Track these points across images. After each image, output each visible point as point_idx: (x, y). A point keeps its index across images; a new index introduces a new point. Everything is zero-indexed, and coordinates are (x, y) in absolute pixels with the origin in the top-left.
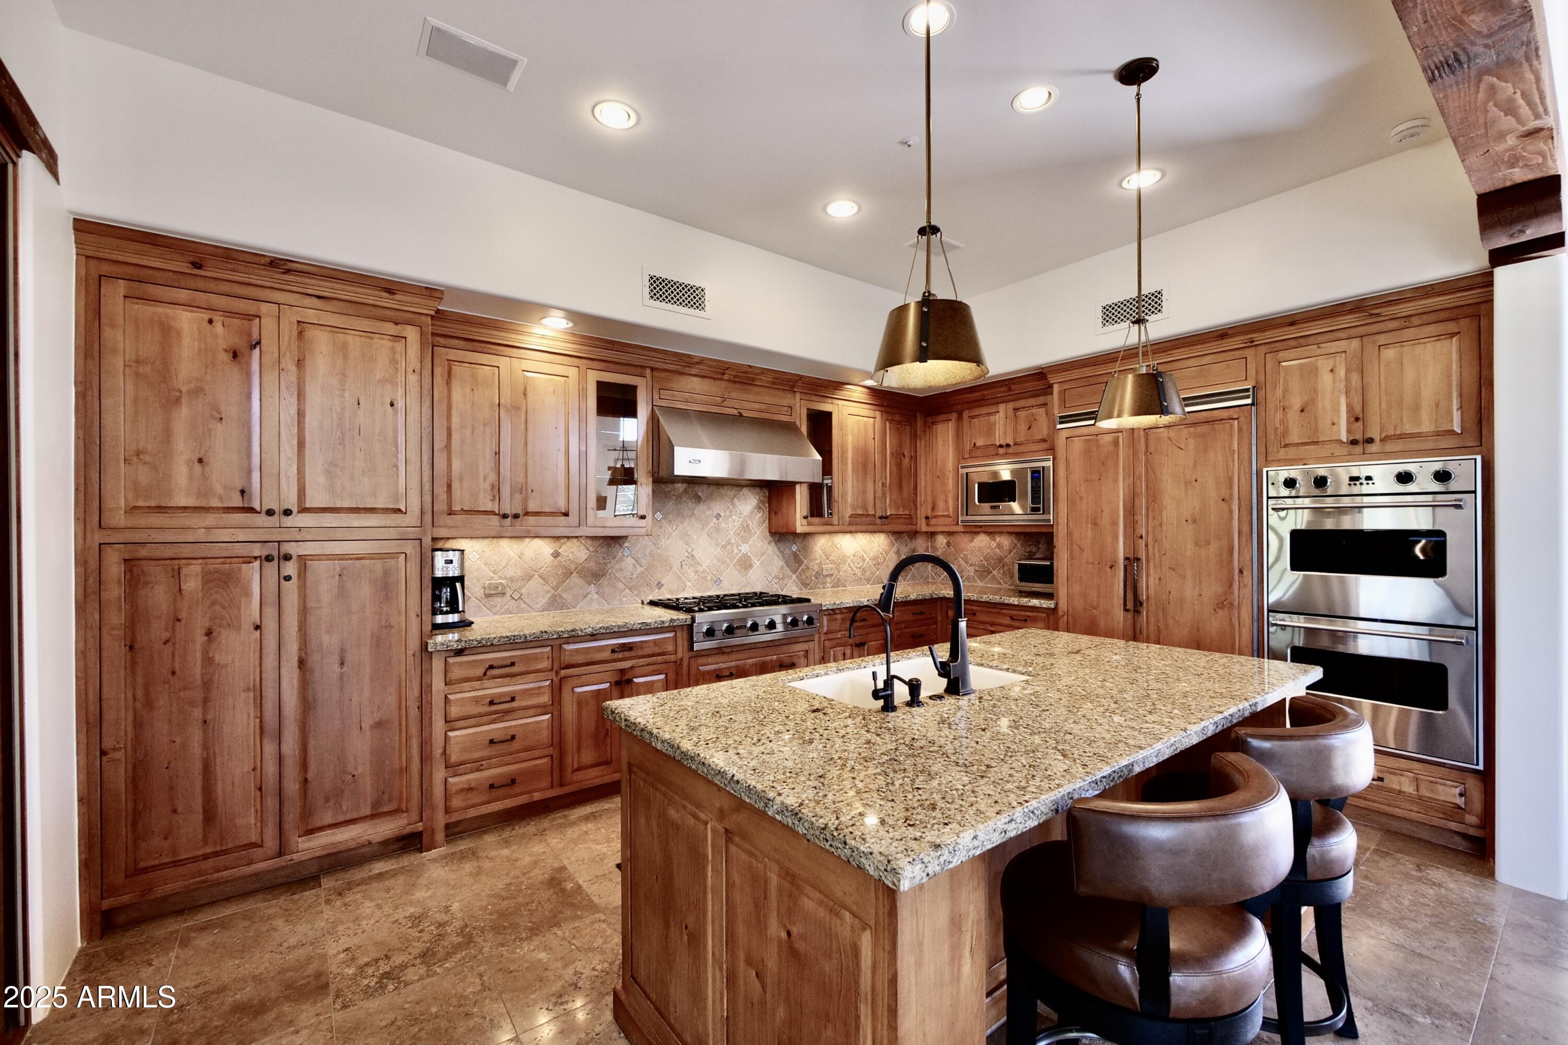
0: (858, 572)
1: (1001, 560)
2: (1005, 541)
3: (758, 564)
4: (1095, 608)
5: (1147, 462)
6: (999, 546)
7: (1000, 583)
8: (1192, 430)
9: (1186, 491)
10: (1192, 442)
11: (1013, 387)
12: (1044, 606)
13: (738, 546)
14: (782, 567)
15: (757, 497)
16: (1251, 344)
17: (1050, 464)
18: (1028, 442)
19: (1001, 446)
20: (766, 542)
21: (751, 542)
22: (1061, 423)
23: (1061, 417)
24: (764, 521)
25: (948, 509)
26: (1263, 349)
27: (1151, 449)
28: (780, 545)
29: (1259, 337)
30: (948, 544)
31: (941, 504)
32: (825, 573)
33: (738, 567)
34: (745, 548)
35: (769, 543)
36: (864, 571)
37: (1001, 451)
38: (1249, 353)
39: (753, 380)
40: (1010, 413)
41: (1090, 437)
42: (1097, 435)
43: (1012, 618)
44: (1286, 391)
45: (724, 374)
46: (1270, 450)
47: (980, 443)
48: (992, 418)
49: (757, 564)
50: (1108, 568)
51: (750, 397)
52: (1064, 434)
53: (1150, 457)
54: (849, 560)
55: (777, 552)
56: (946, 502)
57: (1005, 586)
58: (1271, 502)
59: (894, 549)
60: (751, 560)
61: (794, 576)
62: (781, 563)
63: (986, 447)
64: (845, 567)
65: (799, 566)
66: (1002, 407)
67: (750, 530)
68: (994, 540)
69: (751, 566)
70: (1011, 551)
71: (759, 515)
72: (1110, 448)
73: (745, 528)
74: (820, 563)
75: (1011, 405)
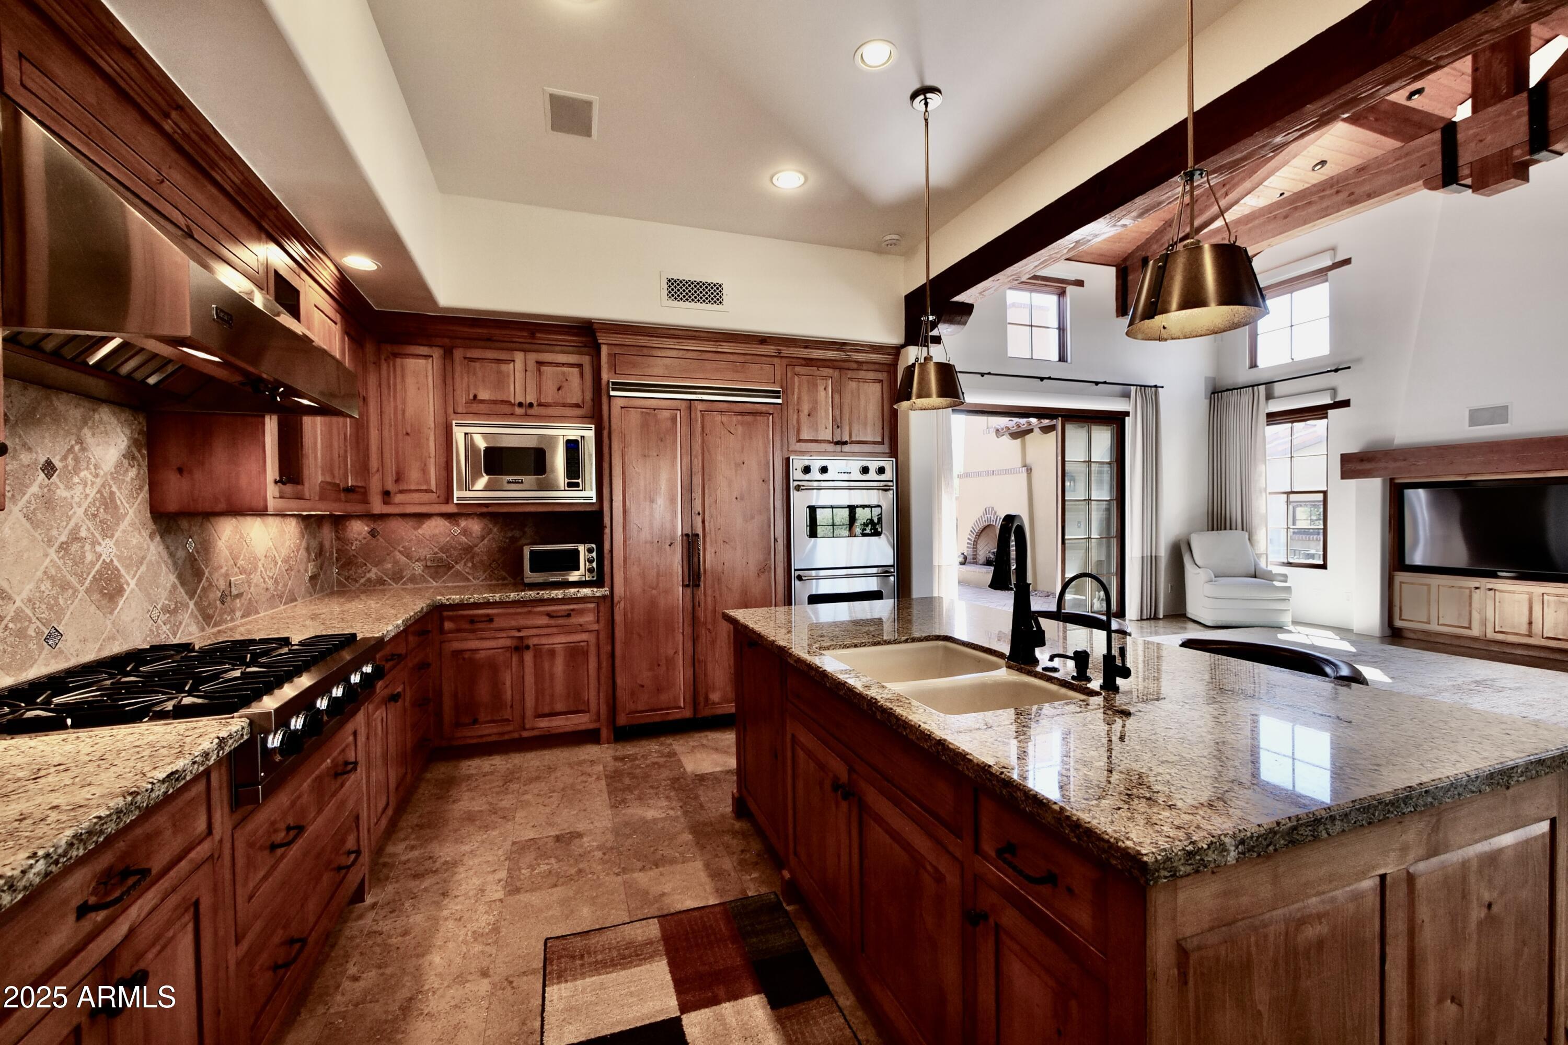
0: (270, 583)
1: (468, 550)
2: (475, 526)
3: (133, 583)
4: (653, 588)
5: (703, 442)
6: (465, 532)
7: (468, 580)
8: (739, 417)
9: (736, 471)
10: (740, 428)
11: (538, 335)
12: (598, 594)
13: (94, 543)
14: (174, 587)
15: (128, 432)
16: (779, 356)
17: (590, 434)
18: (556, 404)
19: (520, 405)
20: (145, 534)
21: (118, 534)
22: (614, 390)
23: (614, 383)
24: (141, 488)
25: (428, 482)
26: (785, 361)
27: (707, 431)
28: (169, 541)
29: (786, 351)
30: (373, 533)
31: (413, 476)
32: (234, 592)
33: (96, 596)
34: (107, 549)
35: (151, 536)
36: (276, 582)
37: (519, 411)
38: (776, 361)
40: (531, 365)
41: (648, 411)
42: (655, 409)
43: (550, 615)
44: (799, 398)
45: (167, 116)
46: (790, 441)
47: (484, 395)
48: (504, 367)
49: (131, 584)
50: (667, 546)
52: (621, 402)
53: (706, 438)
54: (260, 566)
55: (165, 554)
56: (424, 471)
57: (475, 582)
58: (796, 483)
60: (120, 576)
61: (191, 604)
62: (173, 578)
63: (495, 402)
64: (256, 578)
65: (199, 582)
66: (519, 357)
67: (116, 507)
68: (458, 525)
69: (120, 591)
70: (483, 538)
71: (132, 473)
72: (669, 424)
73: (108, 502)
74: (226, 575)
75: (533, 357)
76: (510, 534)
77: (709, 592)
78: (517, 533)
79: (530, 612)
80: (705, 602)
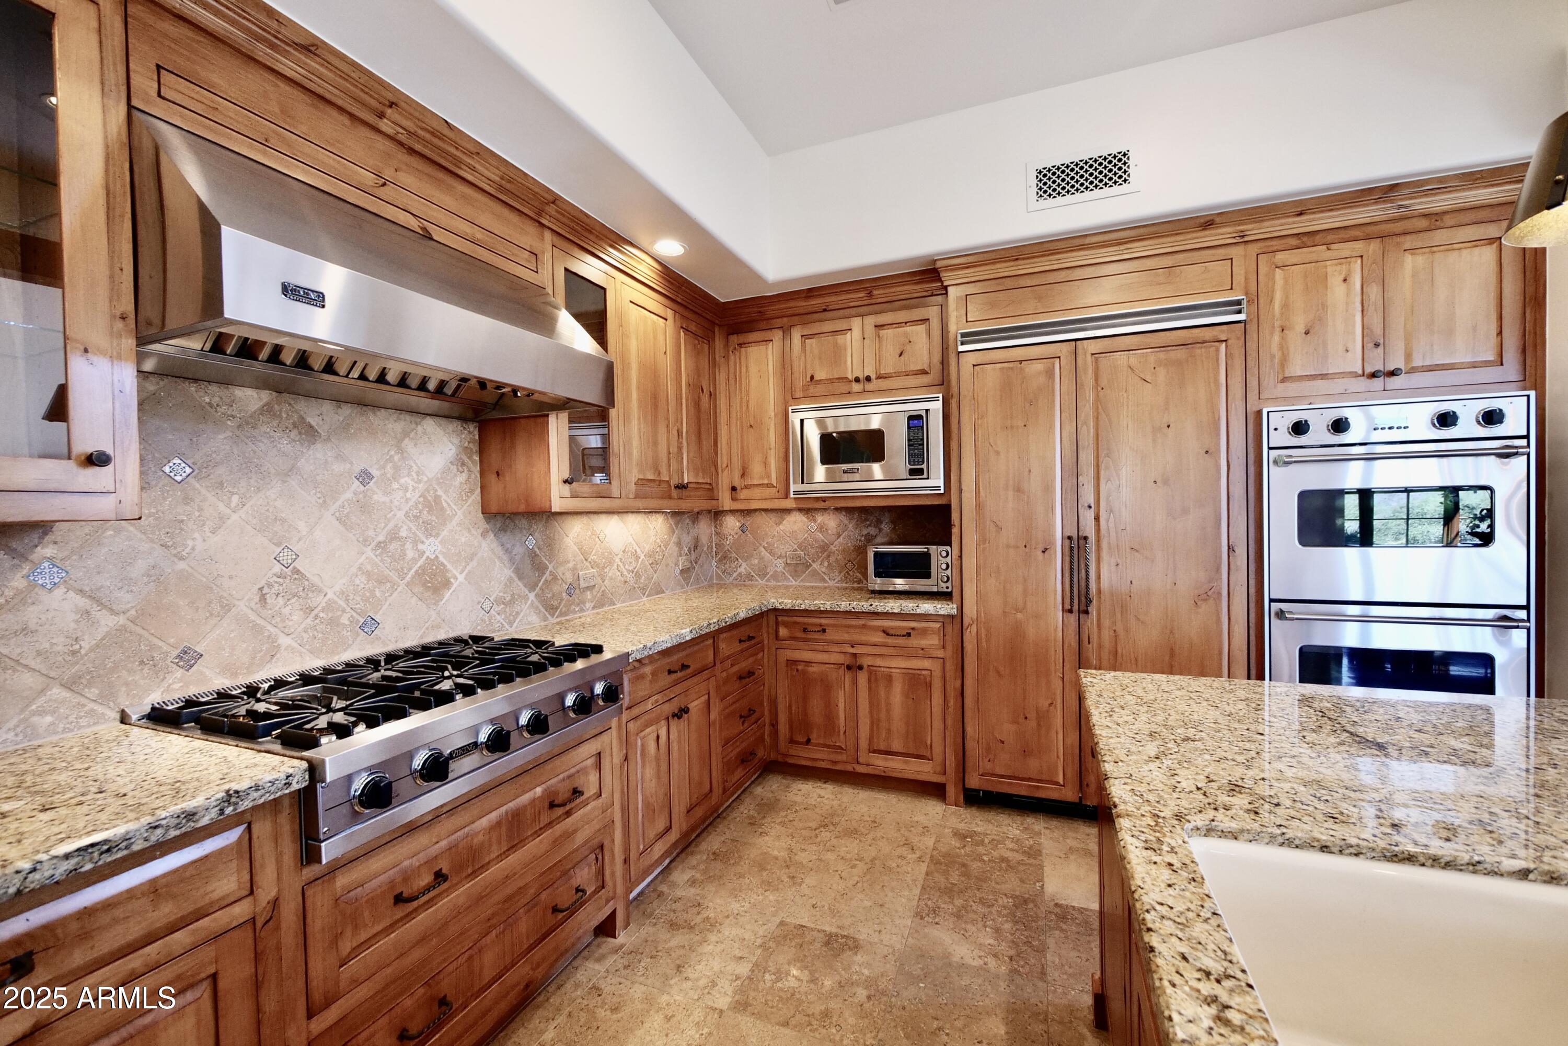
0: (629, 577)
1: (824, 548)
2: (831, 521)
3: (461, 578)
4: (1018, 610)
5: (1098, 400)
6: (821, 528)
7: (824, 580)
8: (1162, 356)
9: (1154, 441)
10: (1162, 372)
11: (875, 292)
12: (942, 612)
13: (416, 542)
14: (510, 580)
15: (456, 441)
16: (1243, 240)
17: (936, 407)
18: (898, 374)
19: (857, 380)
20: (477, 533)
21: (444, 533)
22: (962, 344)
23: (963, 335)
24: (472, 491)
25: (768, 476)
26: (1254, 249)
27: (1104, 382)
28: (505, 538)
29: (1254, 230)
30: (743, 529)
31: (756, 469)
32: (583, 584)
33: (418, 589)
34: (432, 547)
35: (484, 535)
36: (638, 576)
37: (856, 387)
38: (1235, 252)
39: (458, 162)
40: (870, 330)
41: (1011, 365)
42: (1021, 362)
43: (886, 632)
44: (1285, 306)
45: (381, 115)
46: (1264, 383)
47: (821, 375)
48: (840, 339)
49: (459, 578)
50: (1039, 553)
51: (448, 201)
52: (971, 359)
53: (1101, 393)
54: (617, 560)
55: (499, 551)
56: (766, 464)
57: (831, 583)
58: (1274, 453)
59: (674, 539)
60: (447, 571)
61: (532, 596)
62: (508, 572)
63: (831, 381)
64: (612, 572)
65: (540, 576)
66: (856, 323)
67: (442, 509)
68: (815, 521)
69: (447, 584)
70: (839, 536)
71: (461, 478)
72: (1042, 379)
73: (432, 505)
74: (574, 569)
75: (870, 321)
76: (865, 532)
77: (1106, 623)
78: (873, 531)
79: (864, 626)
80: (1099, 637)
